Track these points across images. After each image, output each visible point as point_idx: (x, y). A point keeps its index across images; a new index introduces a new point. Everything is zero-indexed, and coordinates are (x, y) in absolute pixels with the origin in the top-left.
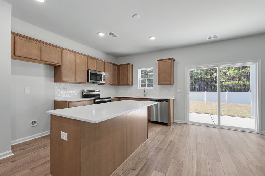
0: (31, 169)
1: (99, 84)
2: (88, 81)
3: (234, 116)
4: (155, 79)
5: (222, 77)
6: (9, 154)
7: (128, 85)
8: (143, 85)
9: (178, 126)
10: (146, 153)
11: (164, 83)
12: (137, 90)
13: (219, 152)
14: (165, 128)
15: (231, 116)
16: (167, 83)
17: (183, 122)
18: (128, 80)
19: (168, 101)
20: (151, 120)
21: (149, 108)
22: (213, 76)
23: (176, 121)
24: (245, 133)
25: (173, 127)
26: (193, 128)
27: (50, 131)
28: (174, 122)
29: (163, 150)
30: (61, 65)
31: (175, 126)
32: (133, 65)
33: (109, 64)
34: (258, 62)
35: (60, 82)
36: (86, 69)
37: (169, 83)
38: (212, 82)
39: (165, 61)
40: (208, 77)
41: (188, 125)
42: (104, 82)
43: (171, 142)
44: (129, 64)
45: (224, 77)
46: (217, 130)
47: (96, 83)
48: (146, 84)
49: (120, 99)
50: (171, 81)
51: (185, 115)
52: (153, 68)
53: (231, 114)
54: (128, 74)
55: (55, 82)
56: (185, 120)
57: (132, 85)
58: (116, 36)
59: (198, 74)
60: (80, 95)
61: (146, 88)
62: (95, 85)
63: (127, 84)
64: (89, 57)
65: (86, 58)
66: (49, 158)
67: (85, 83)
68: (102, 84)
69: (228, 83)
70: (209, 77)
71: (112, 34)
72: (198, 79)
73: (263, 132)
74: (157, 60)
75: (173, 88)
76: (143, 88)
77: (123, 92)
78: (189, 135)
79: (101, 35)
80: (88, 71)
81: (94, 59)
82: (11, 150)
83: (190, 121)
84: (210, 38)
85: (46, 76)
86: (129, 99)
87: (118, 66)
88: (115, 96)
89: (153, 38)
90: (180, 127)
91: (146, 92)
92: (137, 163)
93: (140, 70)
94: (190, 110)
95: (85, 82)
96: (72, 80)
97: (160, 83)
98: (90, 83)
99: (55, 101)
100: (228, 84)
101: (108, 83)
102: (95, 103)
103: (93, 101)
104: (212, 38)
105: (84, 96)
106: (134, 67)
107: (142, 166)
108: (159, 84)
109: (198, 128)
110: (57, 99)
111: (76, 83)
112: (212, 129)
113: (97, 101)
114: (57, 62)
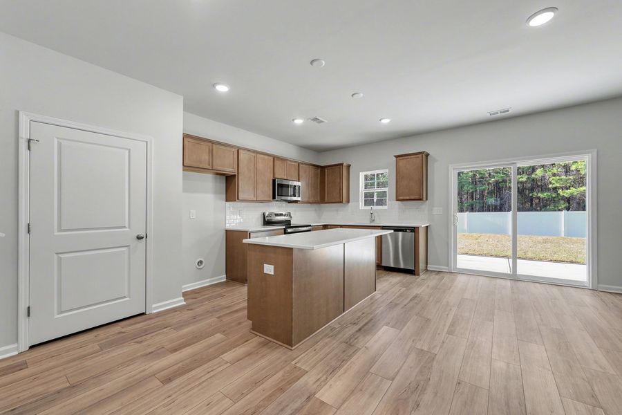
0: (218, 318)
1: (289, 202)
2: (274, 198)
3: (563, 261)
4: (390, 190)
5: (558, 178)
6: (180, 302)
7: (341, 202)
8: (369, 202)
9: (433, 276)
10: (373, 308)
11: (408, 198)
12: (356, 209)
13: (496, 311)
14: (409, 277)
15: (556, 261)
16: (412, 197)
17: (444, 268)
18: (340, 193)
19: (414, 230)
20: (383, 265)
21: (380, 240)
22: (533, 176)
23: (430, 267)
24: (563, 288)
25: (422, 276)
26: (461, 279)
27: (225, 276)
28: (426, 270)
29: (402, 306)
30: (236, 174)
31: (427, 275)
32: (349, 166)
33: (307, 166)
34: (590, 155)
35: (235, 201)
36: (272, 178)
37: (417, 197)
38: (532, 190)
39: (409, 157)
40: (521, 180)
41: (453, 274)
42: (299, 199)
43: (415, 297)
44: (342, 164)
45: (563, 177)
46: (508, 283)
47: (285, 201)
48: (375, 201)
49: (325, 227)
50: (421, 194)
51: (448, 258)
52: (387, 171)
53: (555, 258)
54: (340, 183)
55: (226, 201)
56: (448, 266)
57: (348, 202)
58: (322, 122)
59: (497, 173)
60: (261, 221)
61: (375, 207)
62: (284, 204)
63: (338, 200)
64: (275, 158)
65: (272, 159)
66: (245, 304)
67: (270, 201)
68: (296, 202)
69: (573, 190)
70: (524, 179)
71: (316, 119)
72: (497, 183)
73: (601, 285)
74: (396, 156)
75: (425, 206)
76: (369, 208)
77: (331, 214)
78: (451, 287)
79: (299, 122)
80: (274, 181)
81: (283, 160)
82: (183, 296)
83: (458, 267)
84: (494, 114)
85: (216, 192)
86: (341, 226)
87: (323, 168)
88: (317, 222)
89: (385, 121)
90: (437, 277)
91: (375, 214)
92: (359, 317)
93: (362, 175)
94: (458, 250)
95: (268, 199)
96: (252, 197)
97: (401, 198)
98: (277, 201)
99: (227, 231)
100: (572, 194)
101: (306, 199)
102: (285, 233)
103: (283, 231)
104: (497, 113)
105: (267, 223)
106: (351, 169)
107: (366, 321)
108: (397, 200)
109: (472, 278)
110: (229, 226)
111: (257, 201)
112: (498, 281)
113: (289, 230)
114: (231, 170)
